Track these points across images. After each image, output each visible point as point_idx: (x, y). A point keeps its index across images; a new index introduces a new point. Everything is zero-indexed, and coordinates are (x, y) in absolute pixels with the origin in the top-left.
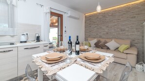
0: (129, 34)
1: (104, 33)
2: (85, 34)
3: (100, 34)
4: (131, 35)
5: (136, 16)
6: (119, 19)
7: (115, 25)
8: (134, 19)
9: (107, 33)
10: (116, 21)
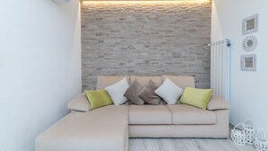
0: (187, 63)
1: (139, 61)
2: (84, 65)
3: (128, 65)
4: (190, 65)
5: (197, 29)
6: (170, 31)
7: (163, 43)
8: (193, 35)
9: (147, 62)
10: (164, 34)
